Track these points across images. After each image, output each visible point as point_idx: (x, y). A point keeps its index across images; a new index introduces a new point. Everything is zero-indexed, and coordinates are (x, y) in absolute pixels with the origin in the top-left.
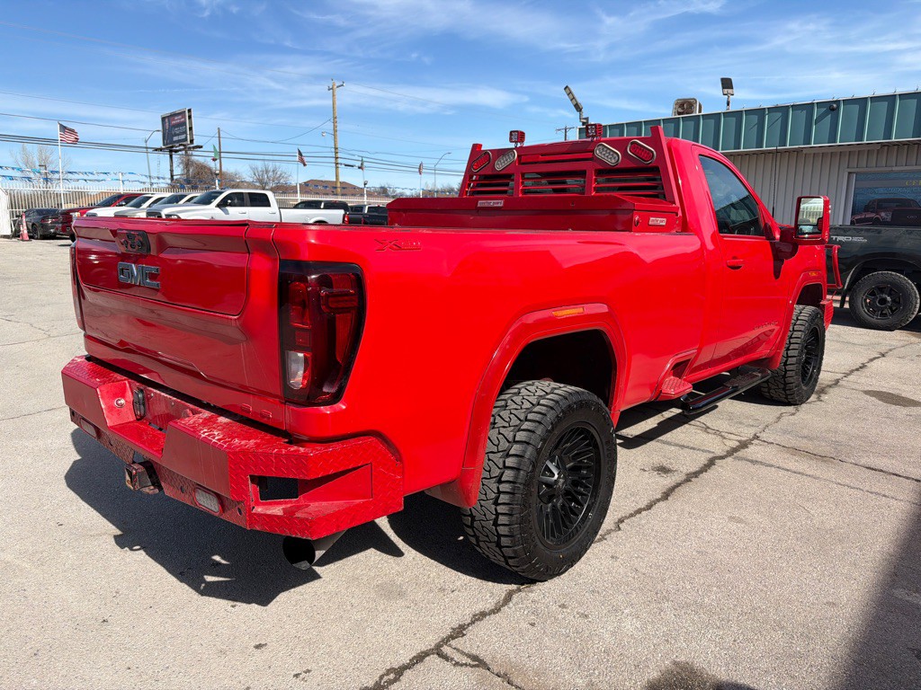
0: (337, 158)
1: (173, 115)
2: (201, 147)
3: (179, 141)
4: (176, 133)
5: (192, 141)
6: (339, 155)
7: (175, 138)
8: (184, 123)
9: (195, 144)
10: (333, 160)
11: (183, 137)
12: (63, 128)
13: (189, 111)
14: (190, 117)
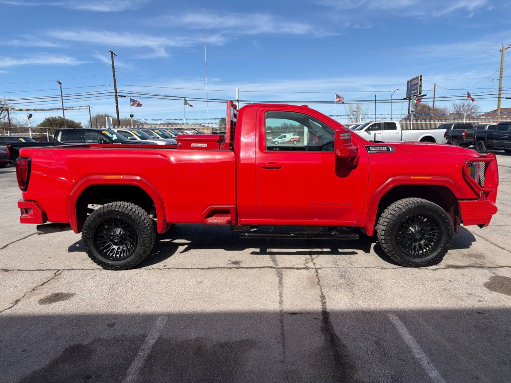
0: (500, 94)
1: (413, 79)
2: (426, 95)
3: (414, 93)
4: (414, 89)
5: (420, 93)
6: (502, 92)
7: (412, 92)
8: (417, 84)
9: (422, 94)
10: (497, 96)
11: (416, 91)
12: (338, 96)
13: (421, 76)
14: (421, 80)
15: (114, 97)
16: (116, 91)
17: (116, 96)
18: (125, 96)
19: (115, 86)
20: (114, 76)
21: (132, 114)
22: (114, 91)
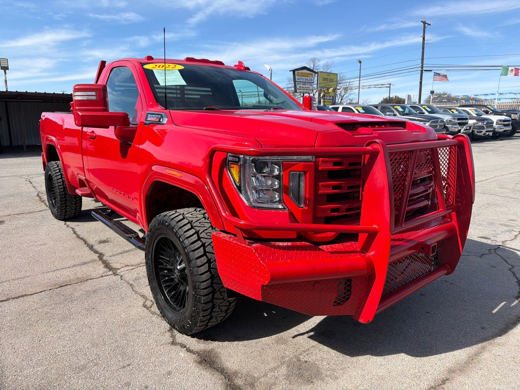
15: (420, 72)
16: (423, 65)
17: (422, 71)
18: (431, 71)
19: (423, 60)
20: (423, 48)
21: (433, 90)
22: (420, 65)
